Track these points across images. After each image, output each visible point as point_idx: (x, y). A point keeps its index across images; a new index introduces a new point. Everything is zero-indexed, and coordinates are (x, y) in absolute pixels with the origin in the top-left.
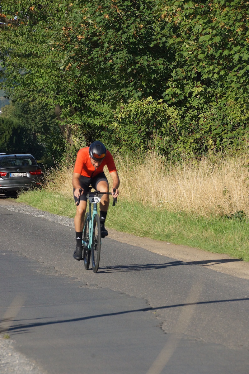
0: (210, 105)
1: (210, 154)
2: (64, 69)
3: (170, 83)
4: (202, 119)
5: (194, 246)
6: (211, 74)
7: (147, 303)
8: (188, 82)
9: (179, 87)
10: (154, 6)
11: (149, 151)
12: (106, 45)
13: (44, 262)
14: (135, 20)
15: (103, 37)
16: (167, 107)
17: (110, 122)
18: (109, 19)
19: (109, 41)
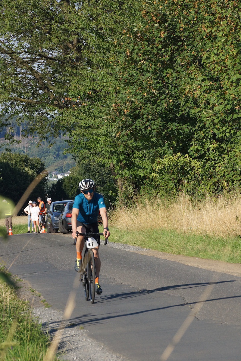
0: (223, 157)
1: (224, 193)
2: (115, 136)
3: (194, 142)
4: (217, 167)
5: (217, 259)
6: (225, 134)
7: (184, 300)
8: (206, 141)
9: (200, 144)
10: (179, 86)
11: (180, 193)
12: (145, 116)
13: (106, 275)
14: (166, 97)
15: (143, 110)
16: (191, 160)
17: (150, 173)
18: (147, 97)
19: (147, 113)
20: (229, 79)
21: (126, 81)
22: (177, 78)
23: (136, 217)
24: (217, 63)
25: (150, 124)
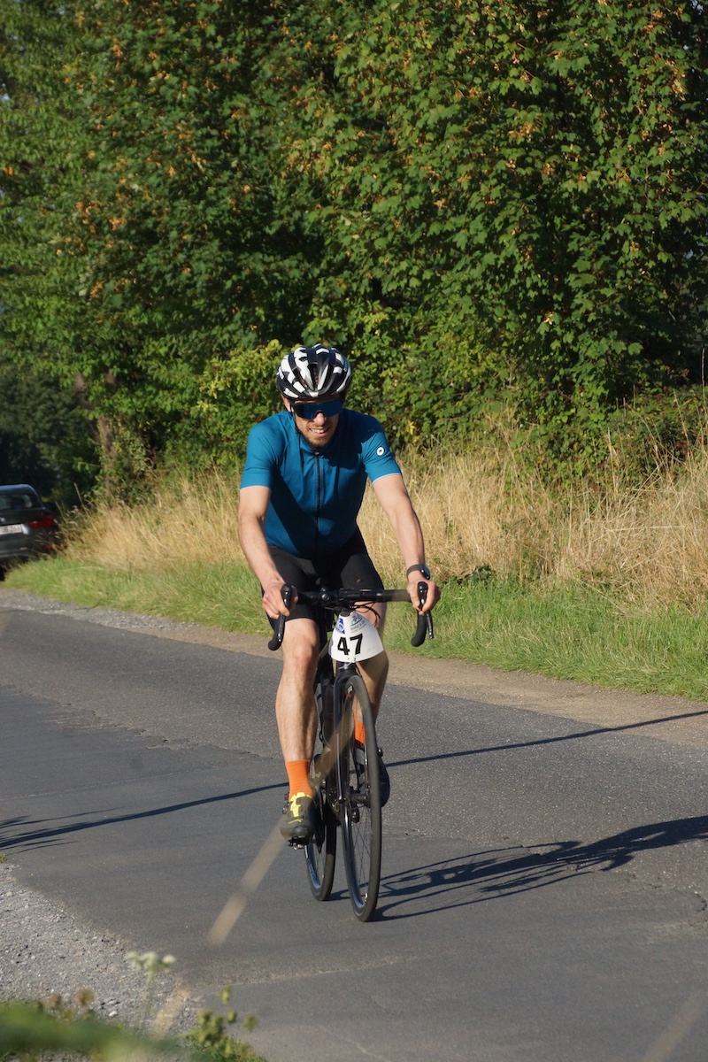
0: (404, 350)
1: (410, 454)
2: (87, 297)
3: (316, 308)
4: (388, 381)
6: (405, 281)
8: (352, 303)
9: (335, 315)
10: (270, 144)
12: (174, 234)
13: (71, 702)
14: (231, 177)
15: (165, 218)
17: (193, 402)
18: (177, 178)
19: (178, 225)
20: (413, 121)
21: (114, 134)
22: (264, 122)
23: (155, 532)
24: (377, 73)
25: (189, 257)
